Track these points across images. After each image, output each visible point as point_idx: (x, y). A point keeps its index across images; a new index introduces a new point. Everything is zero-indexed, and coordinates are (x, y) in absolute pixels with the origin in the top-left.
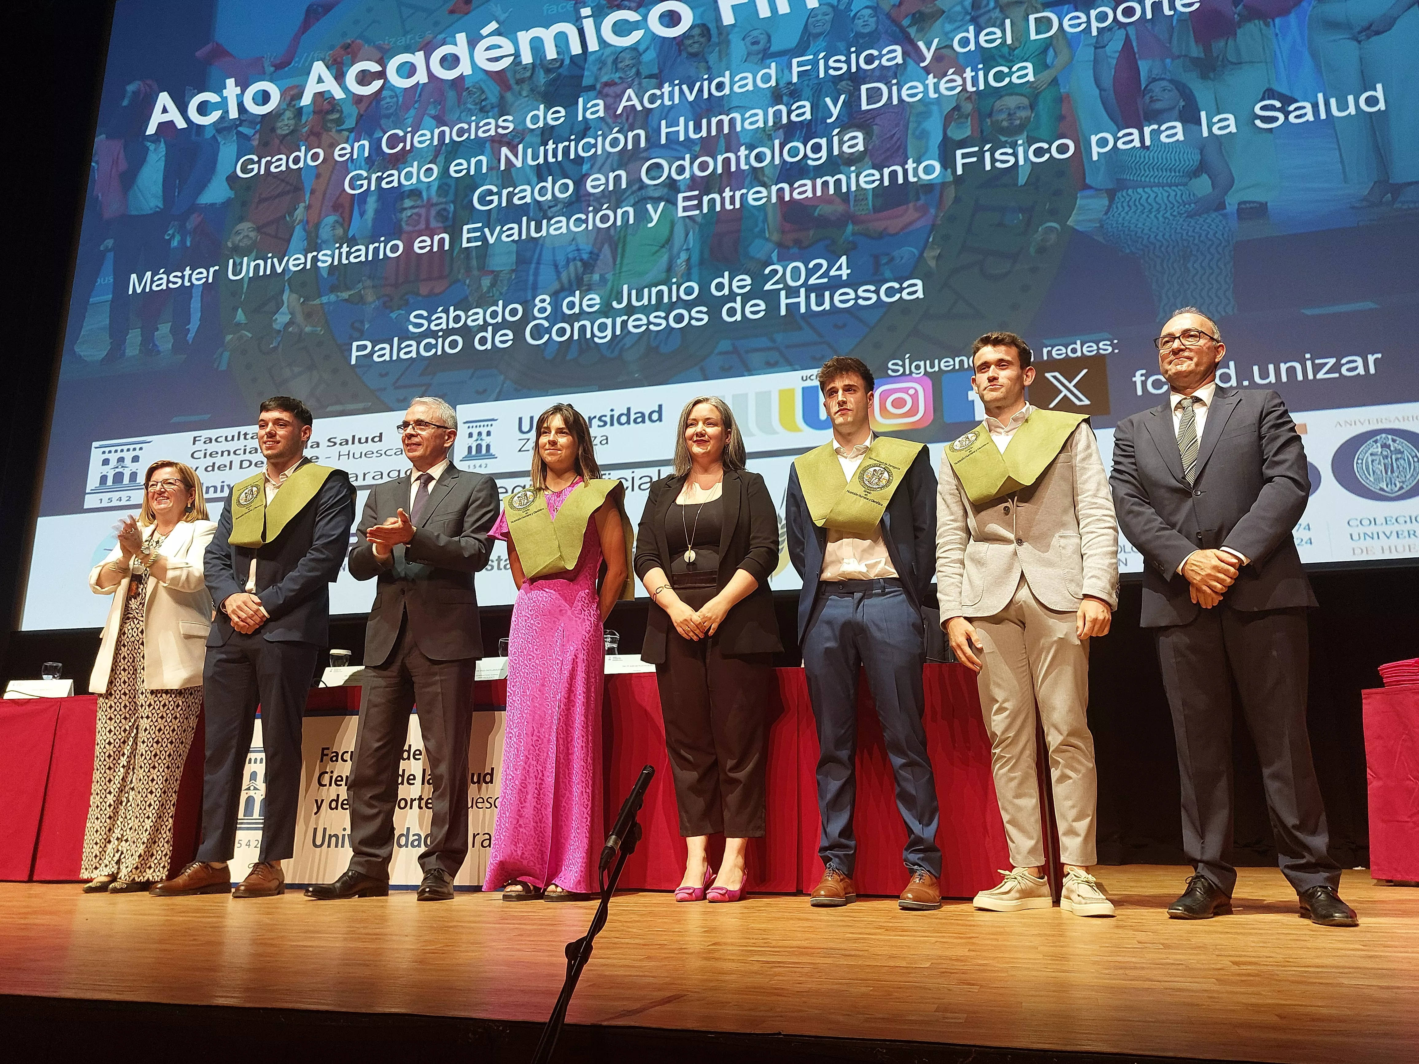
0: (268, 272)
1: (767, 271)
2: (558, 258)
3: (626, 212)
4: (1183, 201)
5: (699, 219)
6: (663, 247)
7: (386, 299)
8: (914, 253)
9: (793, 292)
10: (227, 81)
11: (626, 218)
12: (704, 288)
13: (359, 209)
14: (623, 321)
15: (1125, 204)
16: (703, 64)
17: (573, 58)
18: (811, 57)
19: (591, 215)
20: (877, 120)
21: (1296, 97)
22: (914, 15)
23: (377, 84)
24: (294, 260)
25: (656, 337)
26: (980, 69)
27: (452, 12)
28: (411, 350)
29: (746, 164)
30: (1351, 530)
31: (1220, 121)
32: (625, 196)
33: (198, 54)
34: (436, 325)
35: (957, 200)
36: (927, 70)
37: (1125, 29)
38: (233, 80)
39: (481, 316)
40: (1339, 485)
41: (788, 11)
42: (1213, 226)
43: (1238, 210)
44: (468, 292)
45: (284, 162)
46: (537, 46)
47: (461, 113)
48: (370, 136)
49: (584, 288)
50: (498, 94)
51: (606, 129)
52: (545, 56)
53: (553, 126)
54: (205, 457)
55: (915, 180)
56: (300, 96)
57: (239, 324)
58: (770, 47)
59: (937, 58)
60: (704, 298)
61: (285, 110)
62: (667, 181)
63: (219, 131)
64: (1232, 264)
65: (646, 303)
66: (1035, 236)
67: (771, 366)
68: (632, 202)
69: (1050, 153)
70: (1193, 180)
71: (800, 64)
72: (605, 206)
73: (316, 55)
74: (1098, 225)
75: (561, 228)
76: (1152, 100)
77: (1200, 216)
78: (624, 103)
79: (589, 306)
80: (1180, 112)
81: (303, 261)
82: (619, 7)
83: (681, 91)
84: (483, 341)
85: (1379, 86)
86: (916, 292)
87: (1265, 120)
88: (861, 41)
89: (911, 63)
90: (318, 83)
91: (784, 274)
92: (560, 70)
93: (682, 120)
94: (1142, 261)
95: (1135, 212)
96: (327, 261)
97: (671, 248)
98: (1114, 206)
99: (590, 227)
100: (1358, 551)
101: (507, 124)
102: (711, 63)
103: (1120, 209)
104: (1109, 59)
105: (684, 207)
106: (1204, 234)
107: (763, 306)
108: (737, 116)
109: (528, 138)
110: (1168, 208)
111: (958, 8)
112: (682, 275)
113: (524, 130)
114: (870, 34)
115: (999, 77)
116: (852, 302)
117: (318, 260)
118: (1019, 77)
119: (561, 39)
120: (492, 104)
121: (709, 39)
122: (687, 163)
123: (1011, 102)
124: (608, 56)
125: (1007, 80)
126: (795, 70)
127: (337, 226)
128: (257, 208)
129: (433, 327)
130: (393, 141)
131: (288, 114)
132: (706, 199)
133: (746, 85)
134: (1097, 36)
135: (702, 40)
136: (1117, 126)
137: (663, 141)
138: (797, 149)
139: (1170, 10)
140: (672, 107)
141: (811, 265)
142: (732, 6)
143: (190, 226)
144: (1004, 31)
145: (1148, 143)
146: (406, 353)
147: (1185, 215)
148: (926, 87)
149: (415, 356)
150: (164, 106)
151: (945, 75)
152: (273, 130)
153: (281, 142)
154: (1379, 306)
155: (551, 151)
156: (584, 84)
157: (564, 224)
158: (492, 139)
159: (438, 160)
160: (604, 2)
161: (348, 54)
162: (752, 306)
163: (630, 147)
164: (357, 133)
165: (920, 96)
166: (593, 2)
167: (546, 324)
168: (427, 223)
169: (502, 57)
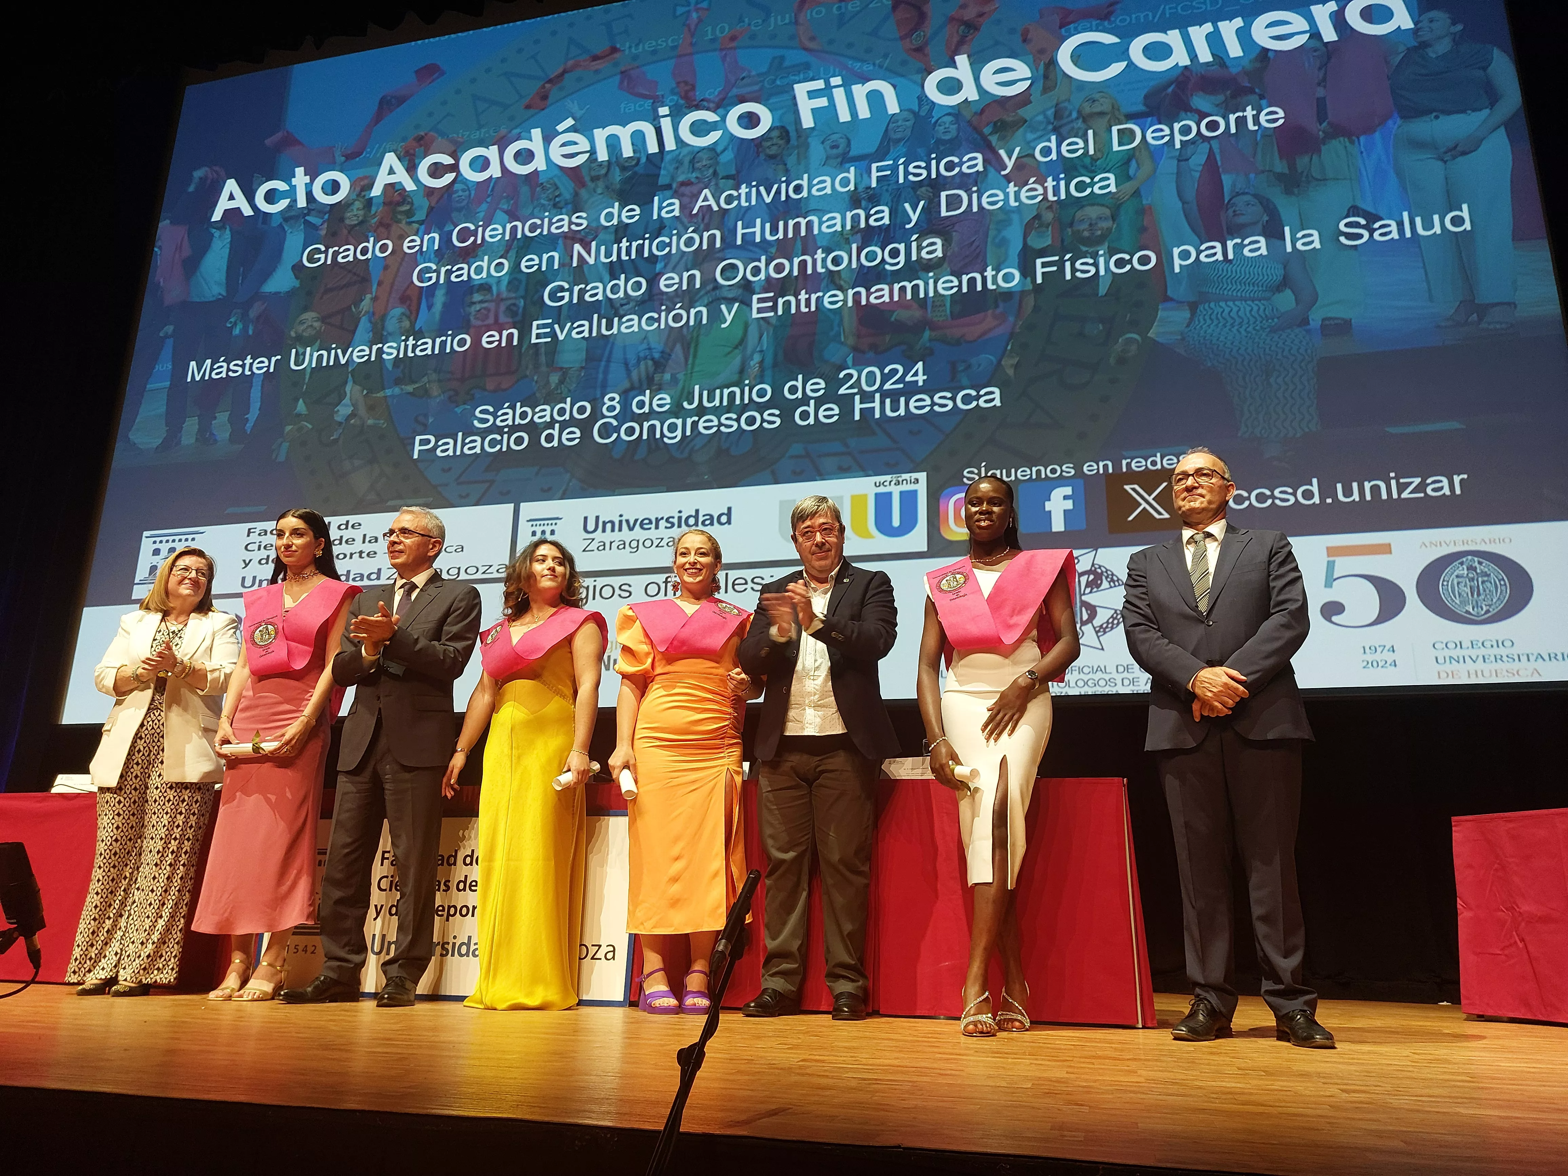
0: (331, 363)
1: (841, 375)
2: (628, 357)
4: (1266, 316)
5: (774, 321)
6: (736, 347)
7: (452, 393)
9: (867, 397)
10: (297, 169)
11: (699, 318)
12: (777, 391)
13: (427, 300)
14: (693, 422)
15: (1207, 317)
16: (781, 167)
17: (649, 157)
18: (891, 162)
19: (663, 314)
21: (1381, 214)
22: (995, 123)
23: (449, 178)
24: (359, 351)
25: (726, 440)
26: (1062, 179)
27: (528, 107)
28: (475, 445)
29: (823, 267)
30: (1435, 653)
31: (1304, 236)
32: (699, 296)
33: (268, 142)
34: (502, 421)
35: (1036, 309)
36: (1008, 179)
37: (1209, 142)
38: (302, 168)
39: (548, 413)
40: (1424, 607)
41: (869, 116)
44: (536, 389)
45: (351, 252)
46: (613, 143)
47: (534, 208)
48: (440, 229)
49: (654, 388)
50: (572, 191)
52: (622, 154)
53: (627, 224)
54: (259, 549)
55: (994, 287)
56: (371, 186)
58: (849, 151)
59: (1018, 166)
60: (777, 401)
61: (355, 200)
63: (286, 220)
65: (718, 405)
67: (843, 471)
68: (706, 302)
69: (1132, 264)
70: (1277, 295)
71: (879, 169)
72: (678, 305)
73: (388, 146)
74: (1179, 337)
75: (632, 326)
78: (700, 203)
79: (659, 406)
80: (1264, 226)
81: (367, 352)
82: (698, 107)
83: (758, 193)
84: (550, 438)
85: (1465, 207)
86: (993, 400)
87: (1349, 236)
89: (992, 170)
90: (389, 174)
91: (859, 378)
92: (636, 169)
93: (758, 221)
95: (1217, 325)
96: (392, 354)
97: (745, 348)
98: (1196, 319)
99: (662, 326)
100: (1443, 675)
101: (581, 220)
102: (789, 166)
103: (1202, 322)
104: (1193, 173)
105: (758, 308)
106: (1287, 349)
107: (837, 410)
108: (815, 219)
109: (601, 236)
110: (1251, 322)
111: (1040, 118)
113: (597, 228)
114: (951, 141)
116: (927, 409)
117: (384, 352)
118: (1101, 188)
119: (638, 138)
120: (566, 200)
121: (788, 141)
122: (762, 265)
123: (1093, 212)
124: (684, 156)
125: (1089, 190)
126: (875, 174)
127: (404, 318)
128: (321, 298)
129: (498, 423)
130: (464, 235)
131: (358, 204)
132: (781, 301)
135: (781, 142)
137: (739, 242)
138: (875, 252)
139: (1254, 125)
140: (749, 208)
141: (886, 370)
142: (812, 109)
143: (253, 314)
144: (1086, 142)
145: (1231, 256)
146: (470, 449)
147: (1268, 330)
148: (1007, 195)
149: (479, 452)
150: (231, 194)
151: (1026, 184)
152: (342, 220)
153: (349, 232)
154: (1464, 427)
155: (625, 249)
156: (660, 183)
157: (636, 322)
158: (564, 235)
159: (509, 255)
160: (682, 102)
161: (421, 146)
162: (825, 410)
163: (705, 247)
164: (427, 225)
165: (1000, 204)
166: (671, 101)
167: (615, 423)
168: (496, 317)
169: (578, 154)
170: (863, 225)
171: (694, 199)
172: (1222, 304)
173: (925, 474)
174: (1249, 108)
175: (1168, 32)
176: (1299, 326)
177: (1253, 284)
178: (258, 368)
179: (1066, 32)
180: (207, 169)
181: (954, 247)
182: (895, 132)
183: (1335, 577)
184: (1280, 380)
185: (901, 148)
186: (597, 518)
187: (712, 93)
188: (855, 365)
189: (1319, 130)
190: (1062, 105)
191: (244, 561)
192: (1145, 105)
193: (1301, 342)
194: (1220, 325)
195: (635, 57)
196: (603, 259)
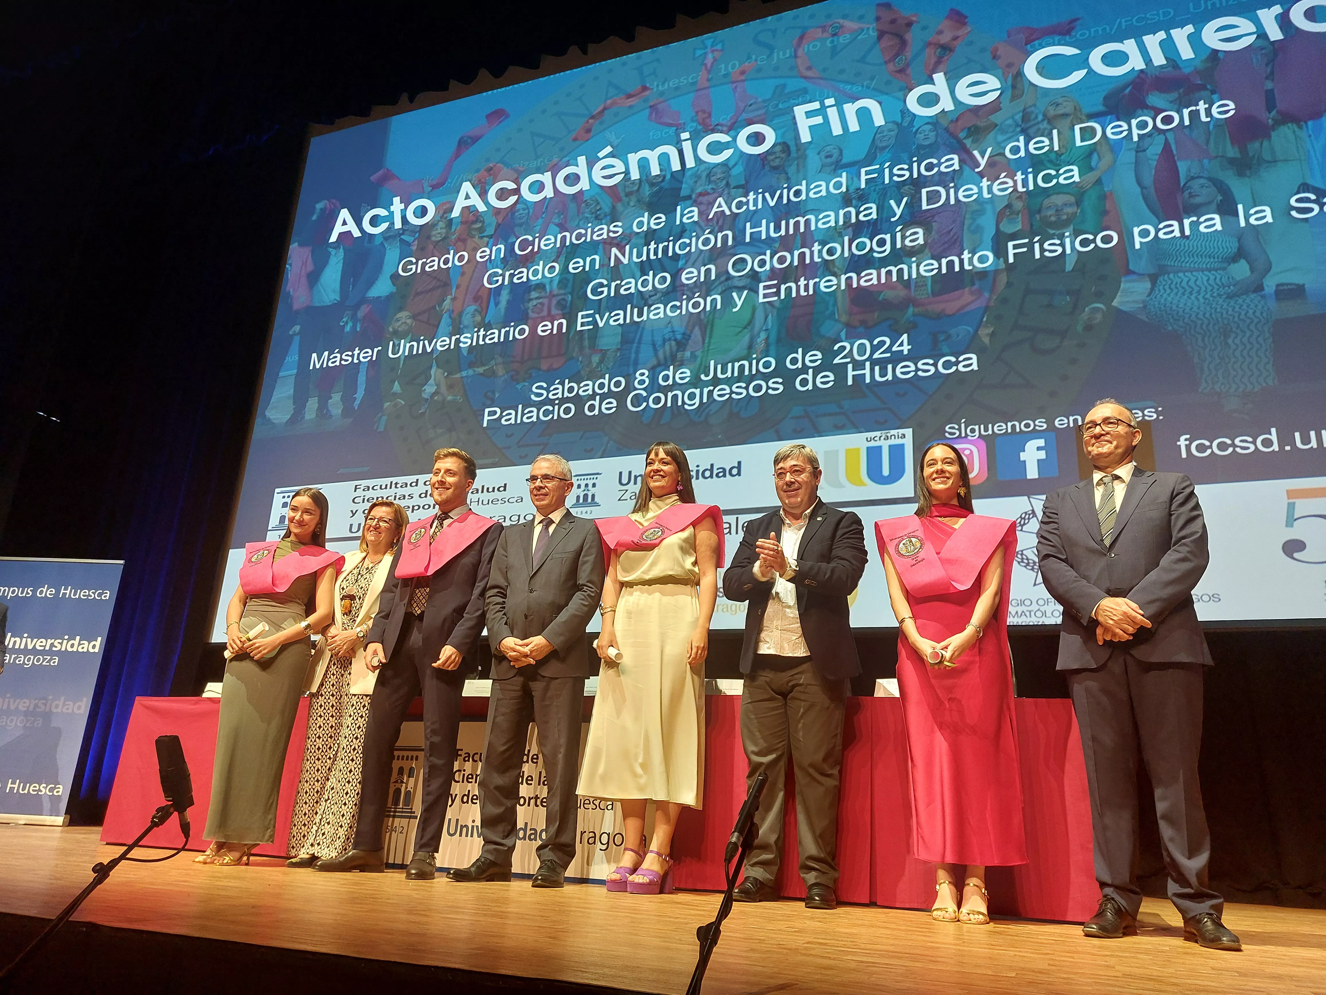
0: (420, 352)
1: (836, 348)
2: (655, 339)
3: (715, 299)
4: (1223, 284)
5: (777, 305)
6: (745, 328)
7: (513, 373)
9: (858, 365)
10: (394, 199)
11: (714, 305)
12: (780, 362)
13: (495, 299)
14: (709, 391)
16: (783, 175)
17: (673, 174)
18: (878, 166)
19: (684, 302)
20: (936, 218)
22: (969, 129)
23: (513, 199)
24: (442, 341)
25: (737, 405)
26: (1030, 173)
27: (575, 139)
28: (532, 415)
29: (819, 258)
31: (1256, 212)
32: (714, 285)
33: (372, 178)
34: (553, 395)
35: (1009, 284)
36: (981, 175)
37: (1164, 134)
38: (399, 198)
39: (590, 387)
41: (858, 129)
43: (1276, 291)
44: (580, 367)
45: (436, 263)
46: (644, 165)
47: (580, 220)
48: (505, 241)
49: (677, 364)
50: (610, 205)
51: (700, 231)
52: (650, 173)
53: (655, 230)
54: (363, 502)
55: (971, 268)
56: (451, 209)
57: (395, 394)
58: (841, 160)
59: (990, 164)
60: (780, 371)
61: (439, 221)
62: (750, 273)
63: (386, 239)
64: (1271, 340)
65: (730, 376)
66: (1082, 315)
67: (839, 429)
68: (720, 291)
69: (1095, 243)
70: (1232, 266)
71: (867, 173)
72: (697, 295)
73: (465, 177)
74: (1141, 305)
75: (659, 313)
76: (1191, 196)
77: (1238, 296)
78: (715, 209)
79: (681, 378)
80: (1218, 206)
81: (448, 342)
82: (713, 131)
83: (764, 198)
84: (592, 408)
86: (971, 365)
87: (1300, 210)
88: (922, 152)
89: (967, 169)
90: (465, 199)
91: (851, 349)
92: (663, 184)
93: (764, 222)
94: (1184, 337)
95: (1176, 294)
96: (467, 343)
97: (752, 329)
98: (1157, 289)
99: (684, 312)
101: (618, 229)
102: (790, 175)
103: (1162, 291)
104: (1150, 162)
105: (764, 294)
106: (1243, 313)
107: (832, 377)
108: (812, 217)
109: (634, 240)
110: (1208, 290)
111: (1010, 122)
112: (761, 351)
113: (631, 234)
114: (930, 146)
115: (1046, 179)
116: (912, 374)
117: (460, 342)
118: (1065, 179)
119: (664, 159)
120: (605, 212)
121: (789, 154)
122: (767, 258)
123: (1059, 200)
124: (702, 171)
125: (1055, 181)
126: (863, 178)
128: (413, 299)
129: (551, 396)
130: (524, 245)
131: (441, 224)
132: (783, 287)
133: (821, 191)
134: (1139, 141)
135: (783, 155)
136: (1157, 217)
137: (748, 240)
138: (864, 243)
139: (1207, 117)
140: (755, 212)
141: (875, 342)
142: (809, 127)
143: (360, 314)
144: (1051, 140)
145: (1187, 232)
146: (528, 418)
147: (1224, 296)
148: (980, 189)
149: (535, 420)
150: (344, 220)
151: (998, 178)
152: (429, 237)
153: (435, 247)
155: (653, 250)
156: (682, 195)
157: (662, 310)
158: (604, 241)
159: (560, 259)
160: (700, 127)
161: (491, 175)
162: (822, 377)
163: (719, 245)
164: (495, 238)
165: (975, 197)
166: (691, 127)
167: (645, 394)
168: (549, 310)
169: (615, 175)
170: (853, 220)
171: (710, 207)
172: (1181, 275)
173: (911, 429)
174: (1201, 103)
175: (1124, 42)
176: (1254, 292)
178: (364, 358)
179: (1031, 47)
180: (326, 202)
182: (881, 141)
183: (1295, 517)
186: (630, 473)
187: (725, 118)
188: (847, 339)
189: (1270, 118)
190: (1029, 110)
191: (352, 511)
192: (1104, 105)
193: (1256, 306)
194: (1179, 293)
195: (662, 94)
196: (635, 259)
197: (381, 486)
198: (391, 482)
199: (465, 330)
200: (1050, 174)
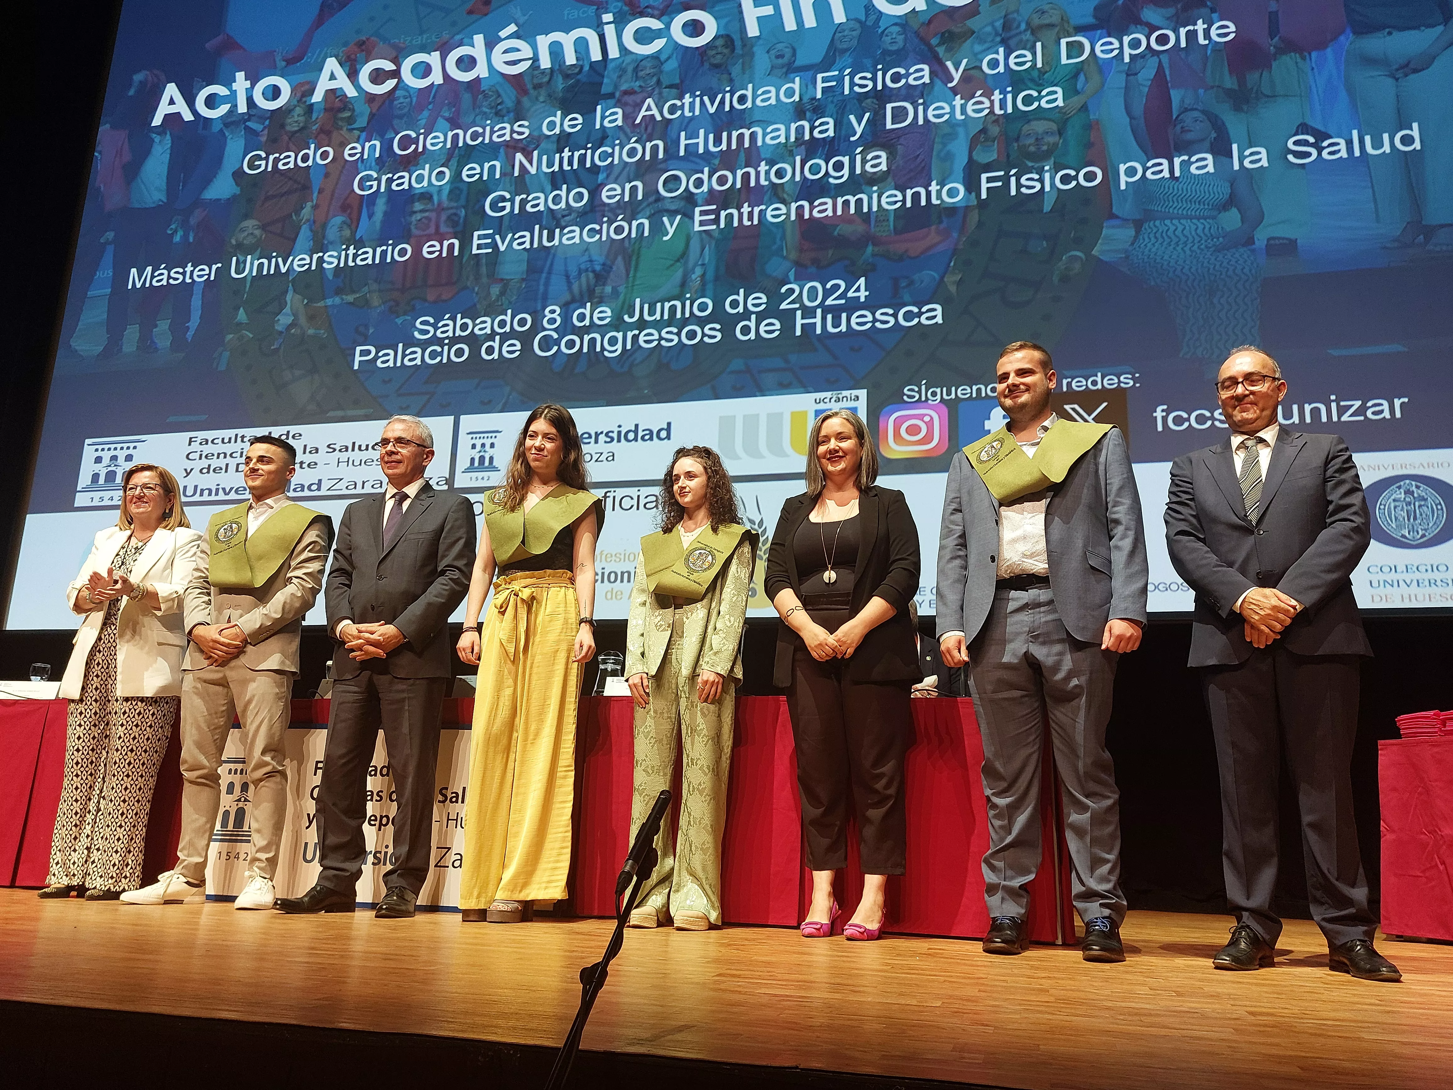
0: (272, 272)
1: (783, 290)
2: (569, 268)
3: (642, 224)
5: (716, 234)
6: (678, 260)
7: (392, 303)
8: (934, 278)
9: (808, 312)
10: (237, 74)
11: (641, 230)
12: (719, 305)
14: (634, 335)
15: (1152, 235)
16: (725, 76)
17: (593, 64)
18: (837, 73)
19: (605, 226)
21: (1330, 133)
22: (943, 34)
23: (391, 84)
24: (300, 260)
25: (667, 353)
27: (470, 12)
28: (416, 357)
29: (766, 180)
30: (1370, 576)
32: (641, 208)
33: (208, 45)
34: (442, 332)
35: (980, 224)
36: (955, 91)
38: (243, 73)
39: (488, 325)
41: (815, 25)
42: (1241, 262)
43: (1266, 246)
44: (476, 300)
46: (556, 50)
47: (476, 116)
48: (381, 136)
49: (595, 300)
50: (514, 98)
51: (624, 140)
52: (565, 62)
53: (570, 134)
54: (200, 458)
55: (939, 202)
56: (312, 92)
59: (964, 78)
60: (718, 315)
61: (295, 106)
62: (684, 194)
65: (658, 318)
66: (1060, 264)
67: (784, 387)
68: (648, 214)
70: (1222, 214)
72: (620, 217)
73: (329, 52)
75: (573, 238)
76: (1183, 130)
77: (1228, 250)
79: (600, 319)
80: (1212, 144)
82: (642, 14)
83: (702, 103)
84: (490, 350)
86: (935, 317)
89: (938, 83)
90: (330, 80)
91: (801, 293)
92: (579, 77)
93: (702, 132)
97: (686, 263)
99: (604, 238)
100: (1377, 599)
101: (523, 129)
102: (733, 75)
103: (1147, 240)
105: (700, 221)
106: (1231, 268)
107: (778, 326)
109: (543, 145)
110: (1196, 242)
111: (989, 29)
112: (696, 292)
113: (539, 137)
115: (1028, 100)
116: (869, 325)
119: (581, 45)
120: (508, 108)
121: (733, 50)
122: (705, 177)
129: (439, 334)
130: (405, 142)
132: (723, 214)
133: (769, 98)
135: (726, 51)
137: (682, 153)
138: (819, 166)
139: (1205, 39)
140: (692, 118)
141: (828, 286)
142: (758, 18)
146: (410, 360)
148: (953, 108)
149: (419, 363)
150: (171, 97)
151: (973, 97)
154: (1406, 350)
155: (567, 159)
156: (603, 92)
157: (577, 234)
158: (506, 144)
159: (450, 164)
160: (626, 8)
161: (363, 51)
162: (766, 325)
163: (647, 158)
164: (369, 132)
165: (946, 117)
166: (615, 7)
167: (555, 336)
168: (437, 227)
169: (520, 61)
170: (807, 137)
171: (637, 109)
172: (1168, 222)
173: (866, 390)
174: (1200, 22)
176: (1243, 246)
177: (1199, 202)
181: (899, 161)
184: (1223, 301)
185: (848, 59)
188: (797, 280)
189: (1271, 45)
190: (1011, 16)
191: (186, 470)
192: (1095, 17)
193: (1245, 262)
194: (1165, 243)
196: (545, 169)
197: (223, 439)
198: (236, 435)
199: (330, 247)
200: (1031, 95)
